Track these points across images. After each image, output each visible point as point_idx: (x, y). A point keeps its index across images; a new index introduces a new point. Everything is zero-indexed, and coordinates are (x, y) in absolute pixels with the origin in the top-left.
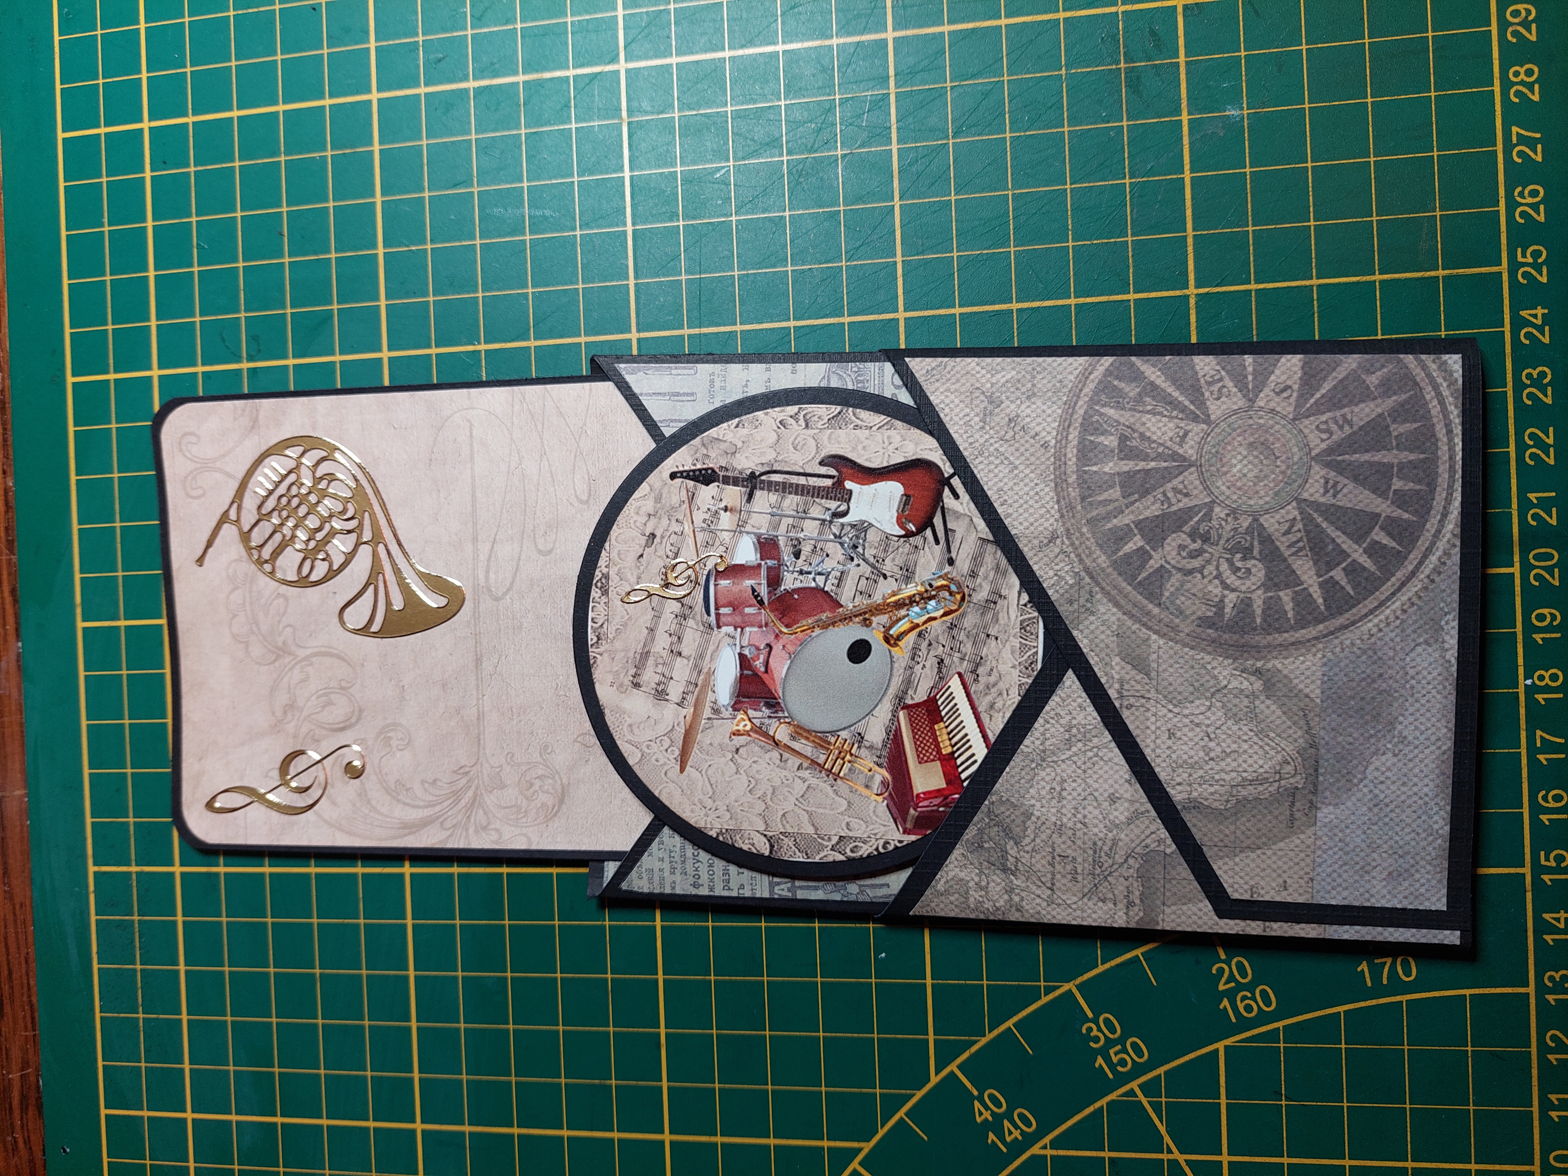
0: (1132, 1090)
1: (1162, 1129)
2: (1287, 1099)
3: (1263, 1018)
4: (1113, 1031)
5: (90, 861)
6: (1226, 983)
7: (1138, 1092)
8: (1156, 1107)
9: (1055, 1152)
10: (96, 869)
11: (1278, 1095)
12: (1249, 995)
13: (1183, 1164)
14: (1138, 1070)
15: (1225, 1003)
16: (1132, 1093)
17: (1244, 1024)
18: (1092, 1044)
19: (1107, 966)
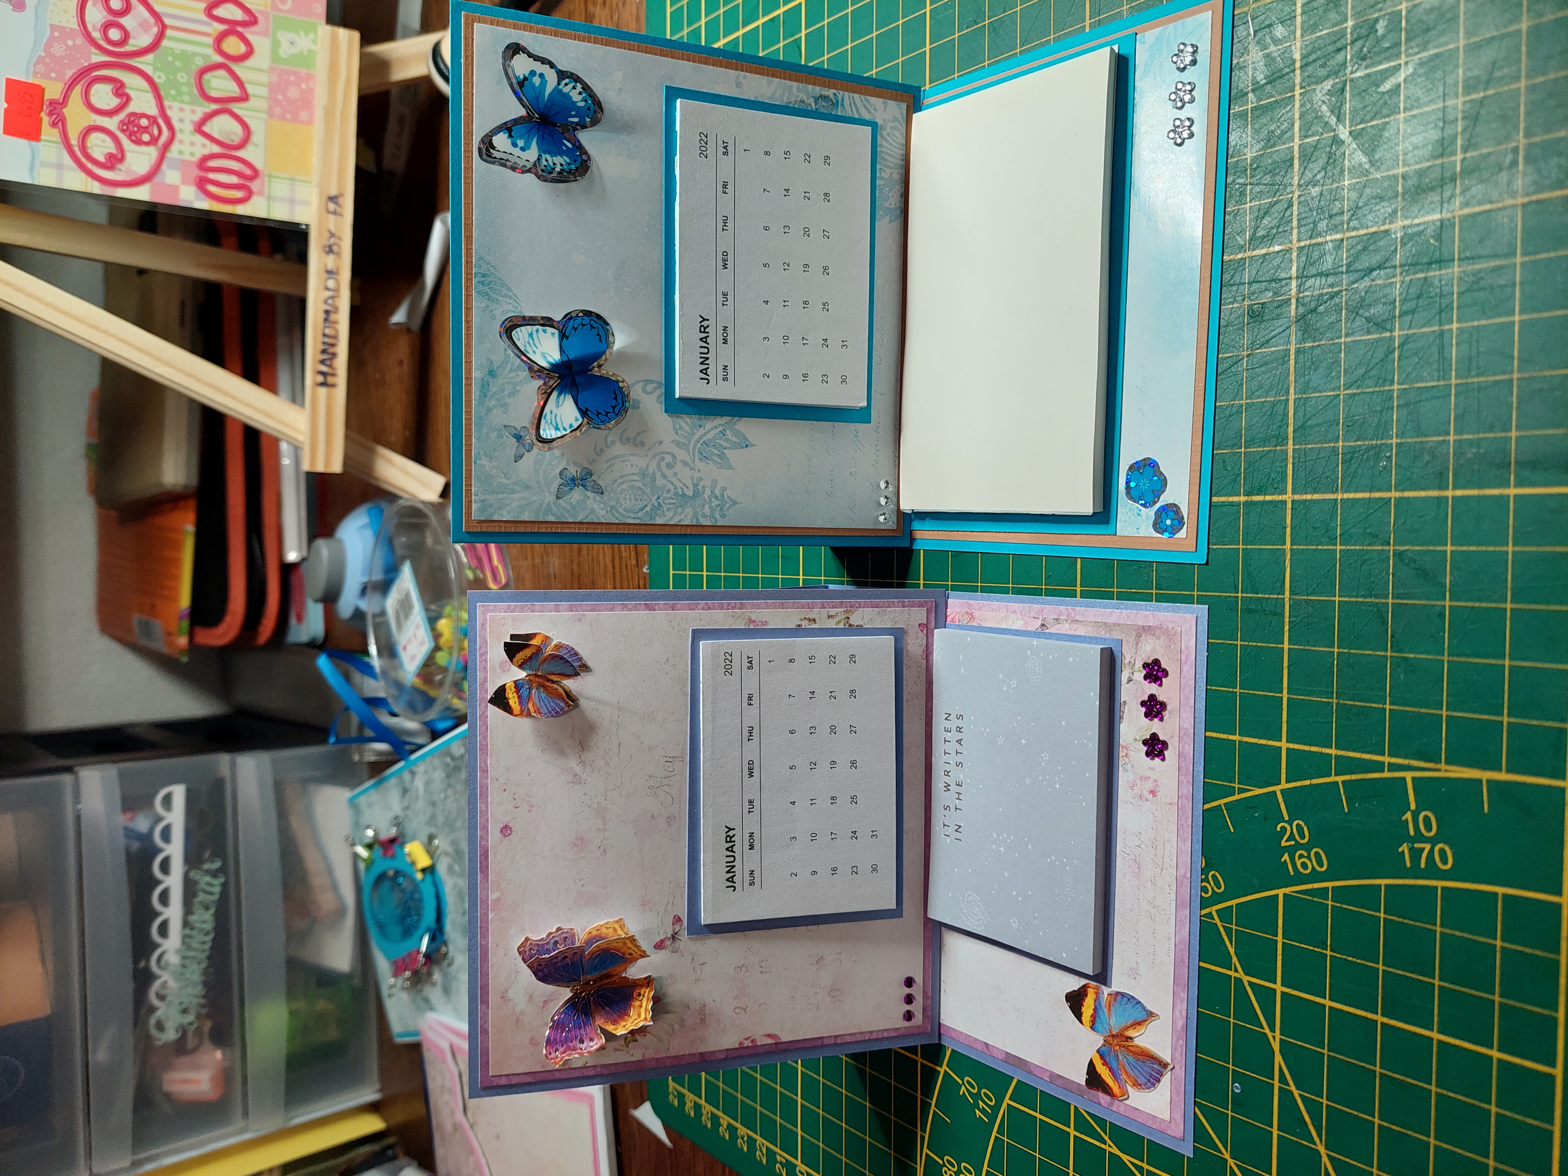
0: (1211, 913)
1: (1232, 951)
2: (1332, 950)
3: (1315, 877)
6: (1286, 841)
7: (1215, 916)
8: (1228, 931)
11: (1324, 946)
12: (1306, 854)
13: (1246, 984)
15: (1286, 857)
17: (1300, 879)
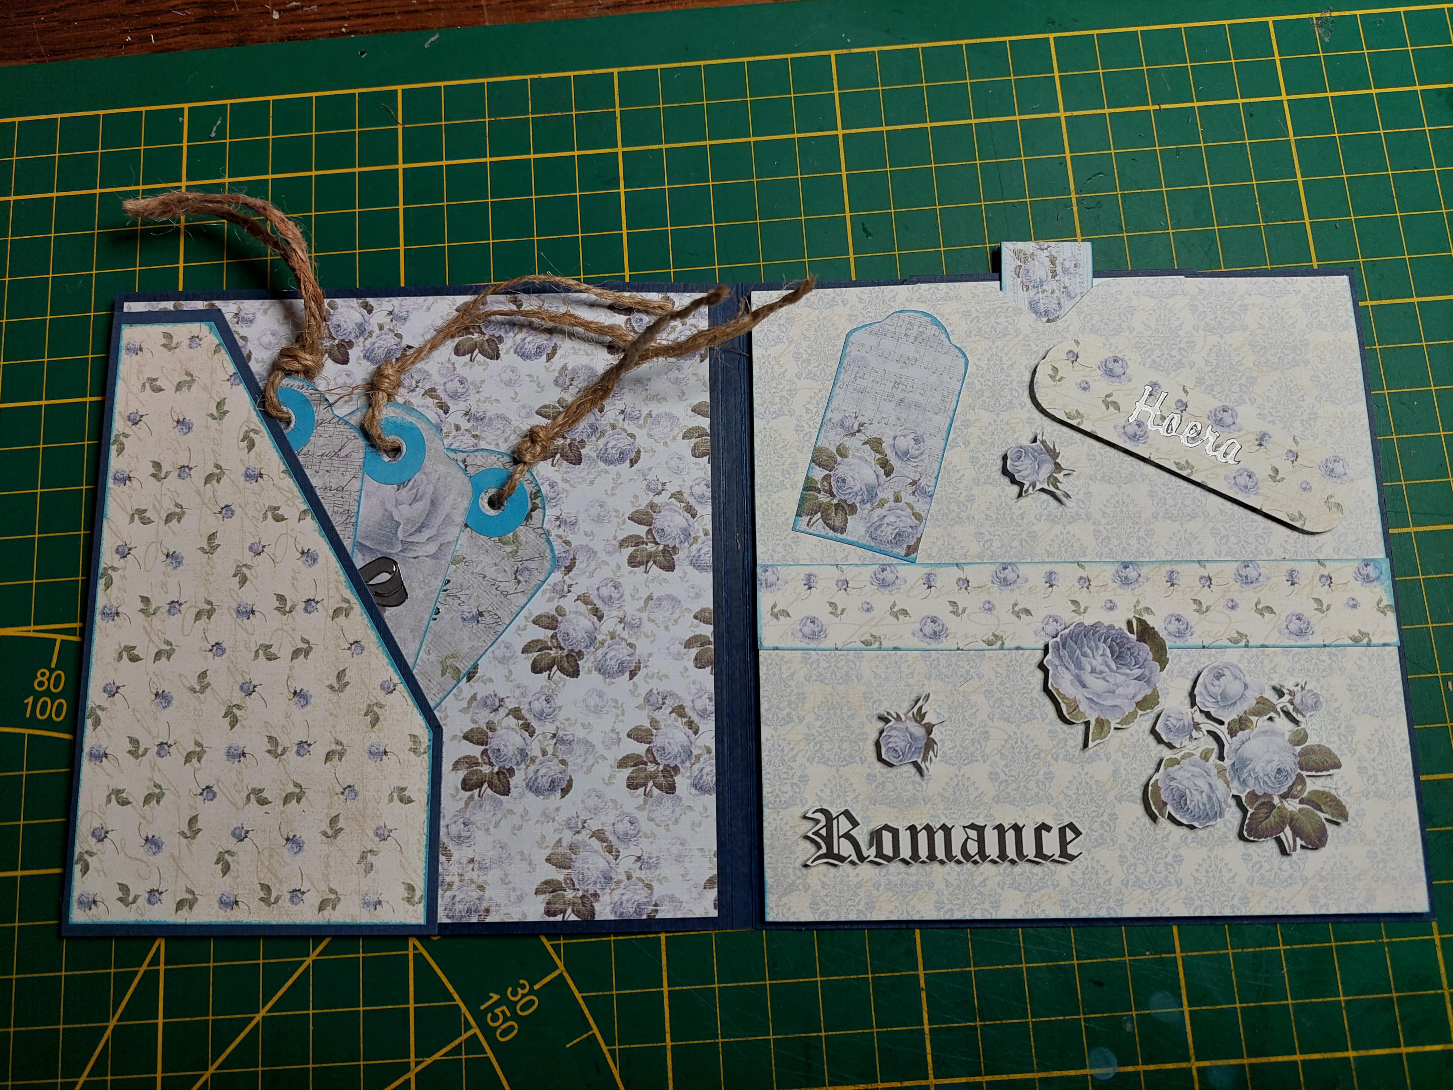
0: (471, 1027)
1: (437, 1056)
4: (523, 1009)
5: (622, 69)
7: (470, 1033)
8: (457, 1050)
9: (411, 957)
10: (616, 75)
13: (406, 1077)
14: (489, 1033)
16: (468, 1027)
18: (510, 989)
19: (581, 1002)
